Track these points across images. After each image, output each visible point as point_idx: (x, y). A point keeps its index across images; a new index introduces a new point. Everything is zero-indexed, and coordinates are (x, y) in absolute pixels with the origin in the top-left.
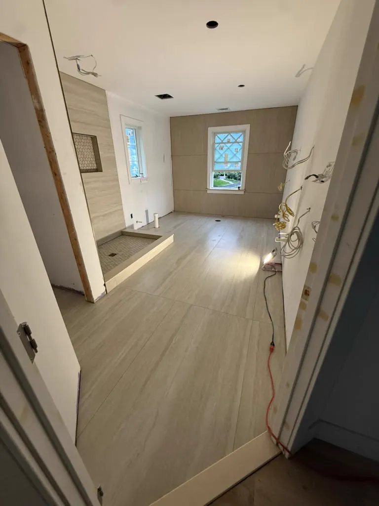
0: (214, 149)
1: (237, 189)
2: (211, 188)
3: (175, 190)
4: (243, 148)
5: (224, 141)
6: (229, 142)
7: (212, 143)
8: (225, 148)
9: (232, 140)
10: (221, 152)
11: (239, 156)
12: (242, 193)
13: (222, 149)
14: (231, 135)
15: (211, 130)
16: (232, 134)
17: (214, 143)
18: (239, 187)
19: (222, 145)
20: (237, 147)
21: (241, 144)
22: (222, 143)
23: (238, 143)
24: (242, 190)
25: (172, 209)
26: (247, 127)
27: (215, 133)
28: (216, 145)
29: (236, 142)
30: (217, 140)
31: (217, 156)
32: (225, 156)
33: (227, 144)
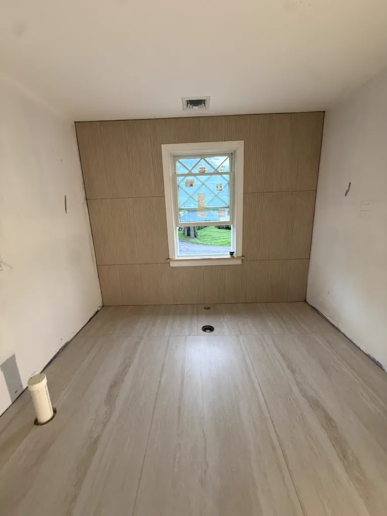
0: (176, 187)
1: (229, 256)
2: (177, 258)
3: (100, 266)
4: (232, 184)
5: (194, 171)
6: (203, 173)
7: (171, 175)
8: (197, 184)
9: (208, 169)
10: (190, 190)
11: (226, 198)
12: (239, 262)
13: (191, 185)
14: (205, 160)
15: (167, 150)
16: (207, 159)
17: (175, 175)
18: (232, 253)
19: (190, 178)
20: (219, 183)
21: (227, 177)
22: (190, 174)
23: (221, 174)
24: (238, 258)
25: (97, 303)
26: (238, 146)
27: (174, 156)
28: (180, 179)
29: (217, 173)
30: (180, 170)
31: (182, 199)
32: (199, 197)
33: (198, 177)
